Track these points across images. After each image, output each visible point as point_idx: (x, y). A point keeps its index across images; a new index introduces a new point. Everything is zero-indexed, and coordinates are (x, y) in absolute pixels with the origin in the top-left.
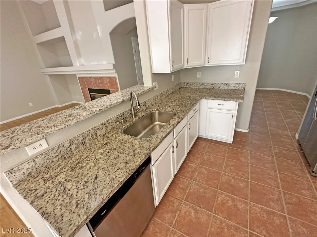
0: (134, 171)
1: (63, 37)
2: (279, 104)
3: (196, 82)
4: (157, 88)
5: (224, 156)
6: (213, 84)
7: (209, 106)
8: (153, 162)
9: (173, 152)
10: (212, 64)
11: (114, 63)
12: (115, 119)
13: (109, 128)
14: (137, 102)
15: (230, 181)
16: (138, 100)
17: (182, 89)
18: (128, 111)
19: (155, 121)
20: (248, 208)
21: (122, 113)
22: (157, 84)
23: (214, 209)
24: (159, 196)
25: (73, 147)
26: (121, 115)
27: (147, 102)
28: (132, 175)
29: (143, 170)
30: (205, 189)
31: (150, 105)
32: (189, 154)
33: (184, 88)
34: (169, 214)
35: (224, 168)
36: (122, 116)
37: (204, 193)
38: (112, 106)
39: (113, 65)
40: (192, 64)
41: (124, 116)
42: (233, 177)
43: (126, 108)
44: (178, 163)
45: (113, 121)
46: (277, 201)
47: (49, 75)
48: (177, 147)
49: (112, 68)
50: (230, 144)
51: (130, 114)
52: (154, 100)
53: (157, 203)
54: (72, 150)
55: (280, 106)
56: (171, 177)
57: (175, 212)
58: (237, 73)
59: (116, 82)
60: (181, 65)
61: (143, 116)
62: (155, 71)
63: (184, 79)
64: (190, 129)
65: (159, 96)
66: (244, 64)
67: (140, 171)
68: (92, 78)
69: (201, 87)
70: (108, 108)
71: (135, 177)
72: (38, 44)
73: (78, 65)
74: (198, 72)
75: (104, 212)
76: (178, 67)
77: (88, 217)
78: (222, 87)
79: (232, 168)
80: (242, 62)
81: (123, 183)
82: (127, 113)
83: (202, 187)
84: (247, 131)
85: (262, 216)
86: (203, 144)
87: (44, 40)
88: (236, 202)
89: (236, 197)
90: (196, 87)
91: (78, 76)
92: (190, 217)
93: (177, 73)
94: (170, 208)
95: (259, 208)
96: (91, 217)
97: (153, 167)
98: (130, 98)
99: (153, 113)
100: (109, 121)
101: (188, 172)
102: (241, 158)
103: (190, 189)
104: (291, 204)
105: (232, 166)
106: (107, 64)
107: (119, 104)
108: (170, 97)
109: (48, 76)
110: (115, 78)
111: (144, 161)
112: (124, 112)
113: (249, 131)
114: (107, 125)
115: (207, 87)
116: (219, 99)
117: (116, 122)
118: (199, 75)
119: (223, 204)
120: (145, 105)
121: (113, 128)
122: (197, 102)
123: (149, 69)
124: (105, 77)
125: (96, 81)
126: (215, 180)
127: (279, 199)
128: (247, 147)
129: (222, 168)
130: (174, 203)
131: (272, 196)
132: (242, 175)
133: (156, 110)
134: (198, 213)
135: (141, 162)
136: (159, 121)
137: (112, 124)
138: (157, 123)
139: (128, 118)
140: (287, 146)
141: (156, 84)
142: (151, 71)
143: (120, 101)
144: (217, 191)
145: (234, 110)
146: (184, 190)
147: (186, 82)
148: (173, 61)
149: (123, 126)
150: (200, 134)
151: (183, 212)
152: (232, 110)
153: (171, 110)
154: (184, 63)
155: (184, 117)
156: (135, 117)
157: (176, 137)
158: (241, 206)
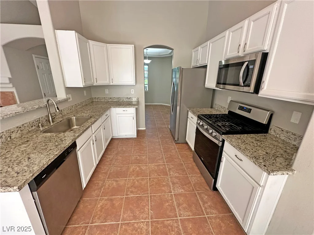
0: (65, 149)
2: (161, 112)
3: (105, 97)
4: (71, 100)
5: (132, 146)
6: (118, 98)
8: (78, 148)
9: (93, 144)
10: (114, 83)
12: (30, 123)
13: (25, 132)
14: (56, 107)
15: (137, 158)
16: (56, 105)
17: (94, 102)
18: (44, 117)
19: (73, 126)
20: (148, 167)
21: (38, 119)
22: (71, 96)
23: (128, 176)
24: (85, 180)
26: (37, 120)
27: (63, 111)
28: (64, 152)
29: (71, 151)
30: (121, 167)
31: (66, 114)
32: (106, 149)
33: (95, 102)
34: (96, 192)
35: (133, 152)
36: (39, 121)
37: (120, 170)
38: (28, 111)
39: (9, 78)
40: (100, 82)
41: (40, 121)
42: (138, 156)
43: (42, 114)
44: (98, 156)
45: (29, 126)
46: (161, 159)
48: (96, 141)
49: (8, 82)
50: (135, 138)
51: (46, 120)
52: (69, 110)
53: (84, 185)
55: (162, 113)
56: (94, 166)
57: (100, 188)
58: (133, 91)
59: (14, 97)
60: (91, 82)
61: (61, 121)
62: (68, 85)
63: (95, 95)
64: (104, 129)
65: (73, 107)
66: (135, 84)
67: (69, 151)
69: (110, 100)
70: (24, 112)
71: (66, 155)
74: (106, 90)
75: (44, 176)
76: (89, 83)
77: (33, 174)
78: (125, 100)
79: (137, 151)
80: (134, 83)
81: (57, 156)
82: (43, 118)
83: (119, 167)
84: (145, 129)
85: (154, 168)
86: (116, 142)
88: (141, 167)
89: (141, 165)
90: (106, 101)
92: (112, 186)
93: (89, 88)
94: (96, 187)
95: (153, 165)
96: (36, 175)
97: (78, 152)
98: (46, 105)
99: (71, 119)
100: (25, 125)
101: (108, 161)
102: (142, 144)
103: (111, 171)
104: (167, 158)
105: (138, 149)
107: (35, 109)
108: (84, 108)
110: (13, 93)
111: (71, 144)
112: (41, 118)
113: (146, 129)
114: (23, 128)
115: (114, 101)
116: (123, 106)
117: (32, 127)
119: (133, 171)
120: (61, 114)
121: (29, 132)
122: (108, 109)
123: (62, 83)
126: (128, 160)
127: (162, 158)
128: (145, 138)
129: (131, 152)
130: (98, 184)
131: (159, 158)
132: (144, 153)
133: (73, 117)
134: (118, 182)
135: (69, 143)
136: (77, 126)
137: (28, 128)
138: (75, 127)
139: (44, 123)
140: (165, 132)
142: (64, 85)
143: (36, 107)
144: (129, 166)
145: (134, 114)
146: (106, 173)
147: (97, 97)
148: (84, 79)
149: (41, 129)
150: (114, 135)
151: (107, 185)
152: (132, 114)
153: (87, 115)
154: (93, 81)
155: (99, 118)
156: (53, 122)
157: (94, 133)
158: (144, 168)
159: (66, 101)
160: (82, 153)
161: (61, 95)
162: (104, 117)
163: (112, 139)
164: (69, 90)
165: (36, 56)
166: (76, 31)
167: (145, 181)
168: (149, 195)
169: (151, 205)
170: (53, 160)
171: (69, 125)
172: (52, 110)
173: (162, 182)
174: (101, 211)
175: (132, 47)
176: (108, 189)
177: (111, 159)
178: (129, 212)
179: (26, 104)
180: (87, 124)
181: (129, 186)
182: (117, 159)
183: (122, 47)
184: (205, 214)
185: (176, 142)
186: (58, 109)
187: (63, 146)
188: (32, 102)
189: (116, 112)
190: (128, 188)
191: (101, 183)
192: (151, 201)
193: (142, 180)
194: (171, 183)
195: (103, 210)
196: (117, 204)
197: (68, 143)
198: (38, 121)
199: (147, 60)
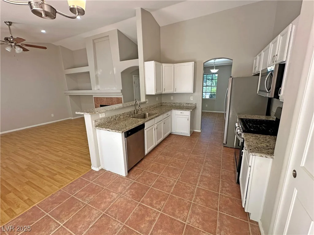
0: (139, 125)
1: (89, 72)
3: (171, 102)
4: (148, 102)
5: (184, 141)
6: (180, 103)
7: (176, 114)
8: (145, 128)
9: (155, 130)
10: (178, 92)
11: (122, 89)
13: (125, 116)
15: (184, 149)
18: (133, 111)
20: (189, 156)
23: (173, 156)
25: (112, 119)
30: (171, 151)
31: (144, 111)
33: (163, 105)
34: (151, 158)
39: (121, 90)
40: (167, 91)
43: (131, 109)
44: (157, 140)
47: (70, 95)
48: (157, 129)
49: (120, 92)
50: (189, 137)
52: (146, 109)
54: (112, 121)
57: (154, 158)
58: (192, 99)
59: (122, 100)
60: (160, 91)
61: (141, 114)
62: (147, 94)
63: (164, 100)
64: (164, 124)
66: (193, 92)
68: (104, 98)
69: (174, 105)
72: (66, 75)
73: (96, 89)
75: (130, 133)
76: (159, 92)
77: (126, 130)
78: (185, 105)
81: (135, 127)
83: (169, 151)
85: (194, 158)
87: (72, 72)
89: (185, 153)
90: (170, 105)
91: (94, 96)
92: (162, 159)
93: (159, 96)
94: (152, 156)
95: (194, 156)
97: (145, 130)
98: (135, 104)
100: (125, 113)
102: (193, 141)
103: (163, 151)
104: (209, 154)
105: (187, 144)
106: (117, 89)
108: (155, 108)
109: (68, 96)
110: (121, 98)
113: (201, 131)
115: (177, 105)
116: (181, 109)
117: (128, 114)
118: (172, 98)
121: (127, 116)
122: (169, 111)
124: (114, 98)
125: (107, 100)
126: (177, 148)
128: (197, 138)
129: (182, 145)
131: (202, 152)
132: (191, 147)
133: (147, 113)
134: (166, 158)
139: (133, 114)
141: (147, 100)
142: (145, 93)
143: (131, 105)
144: (176, 152)
145: (189, 116)
146: (160, 152)
147: (165, 102)
148: (156, 89)
149: (131, 116)
150: (172, 131)
151: (158, 158)
152: (187, 116)
153: (154, 112)
154: (162, 91)
155: (161, 114)
156: (137, 114)
157: (156, 123)
158: (186, 155)
159: (145, 103)
160: (147, 132)
161: (143, 99)
162: (165, 115)
163: (170, 134)
164: (148, 96)
165: (135, 76)
166: (155, 60)
167: (184, 162)
168: (183, 170)
169: (181, 175)
170: (133, 128)
171: (144, 117)
172: (137, 108)
173: (196, 166)
174: (152, 167)
175: (192, 64)
176: (159, 159)
177: (166, 145)
178: (166, 173)
179: (127, 103)
180: (152, 117)
181: (172, 161)
182: (170, 146)
183: (185, 64)
184: (220, 192)
185: (225, 145)
186: (140, 106)
187: (138, 123)
188: (129, 103)
189: (176, 113)
190: (171, 162)
191: (155, 155)
192: (182, 172)
193: (182, 161)
194: (202, 169)
195: (153, 167)
196: (161, 167)
197: (141, 123)
198: (130, 112)
199: (214, 69)
